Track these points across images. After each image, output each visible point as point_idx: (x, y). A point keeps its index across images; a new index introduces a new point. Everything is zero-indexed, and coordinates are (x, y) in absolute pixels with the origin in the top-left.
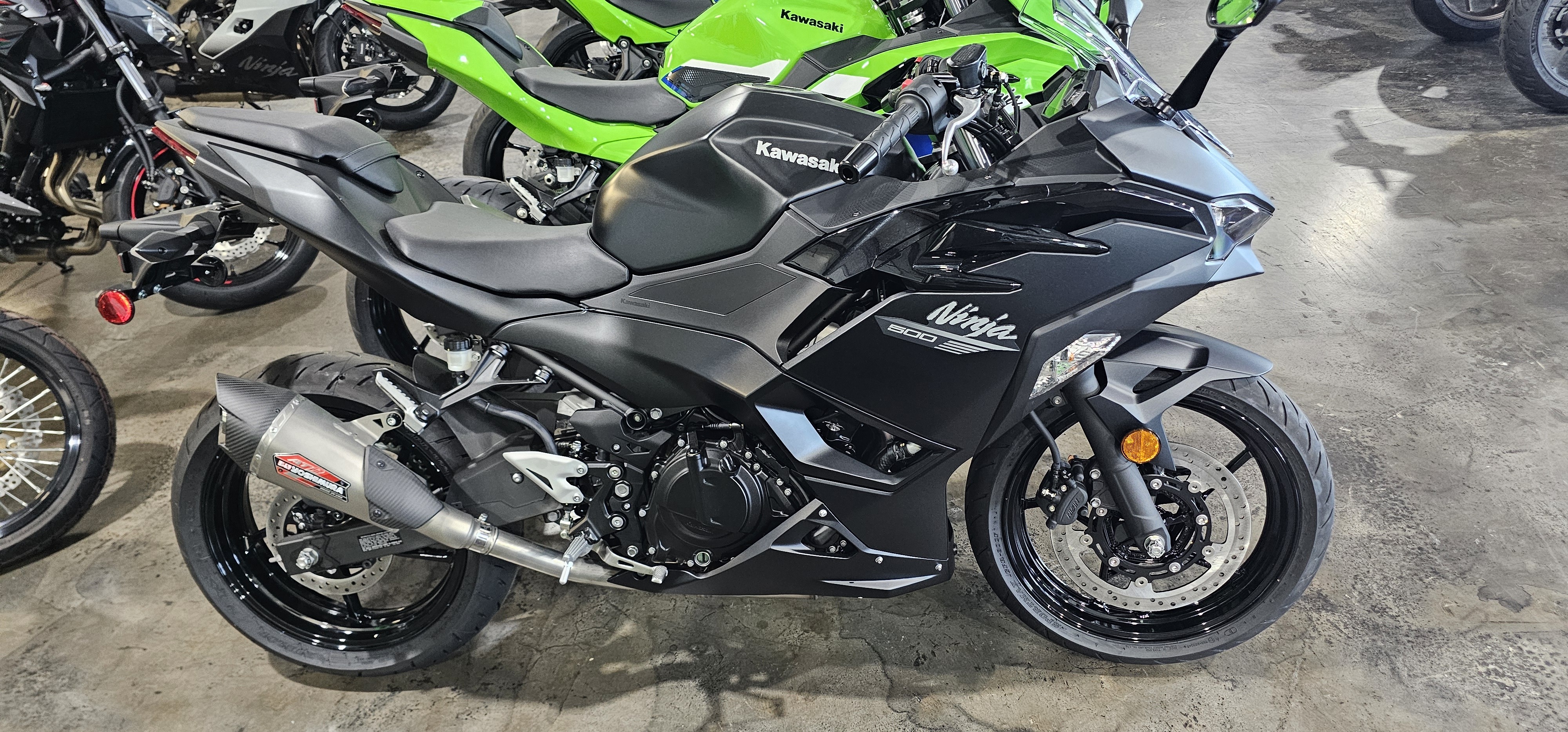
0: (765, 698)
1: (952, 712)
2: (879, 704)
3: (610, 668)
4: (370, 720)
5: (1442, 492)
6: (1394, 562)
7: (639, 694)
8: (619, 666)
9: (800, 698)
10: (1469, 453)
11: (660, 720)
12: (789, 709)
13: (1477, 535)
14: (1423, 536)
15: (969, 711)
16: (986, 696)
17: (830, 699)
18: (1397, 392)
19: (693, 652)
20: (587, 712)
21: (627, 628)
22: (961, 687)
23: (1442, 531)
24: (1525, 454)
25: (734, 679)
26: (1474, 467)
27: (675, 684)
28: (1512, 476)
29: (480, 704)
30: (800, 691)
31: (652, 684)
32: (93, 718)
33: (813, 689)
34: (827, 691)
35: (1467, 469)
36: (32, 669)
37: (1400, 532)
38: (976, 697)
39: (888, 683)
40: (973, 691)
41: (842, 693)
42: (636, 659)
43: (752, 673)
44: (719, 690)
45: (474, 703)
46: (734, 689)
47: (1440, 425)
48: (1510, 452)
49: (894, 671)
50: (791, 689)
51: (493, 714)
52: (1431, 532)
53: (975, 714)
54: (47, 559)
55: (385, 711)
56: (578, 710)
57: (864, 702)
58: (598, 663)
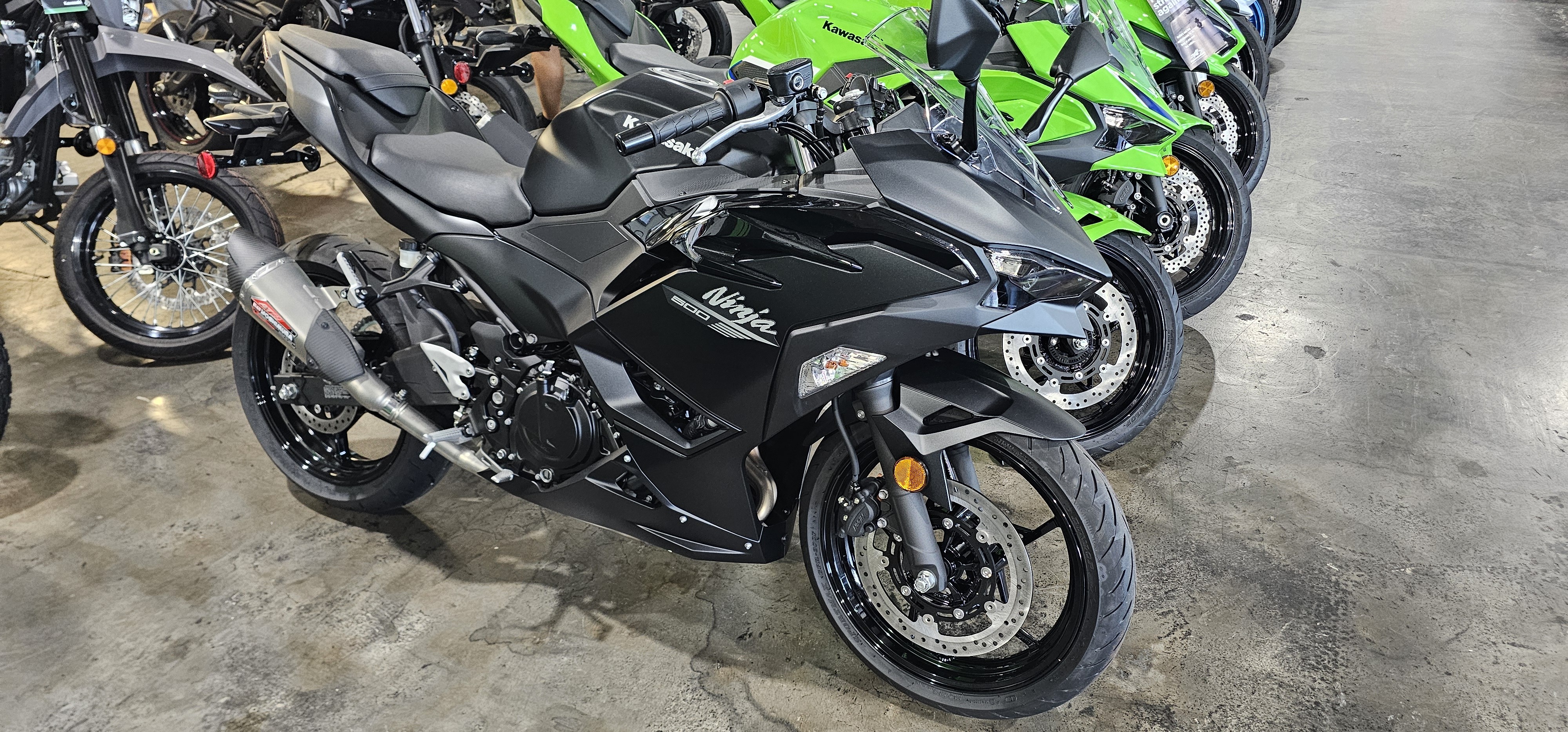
0: (599, 622)
1: (738, 686)
2: (686, 658)
3: (503, 559)
4: (319, 539)
5: (1391, 658)
6: (1277, 706)
7: (510, 585)
8: (512, 560)
9: (627, 631)
10: (1460, 630)
11: (510, 610)
12: (611, 637)
13: (1394, 712)
14: (1331, 693)
15: (752, 691)
16: (777, 684)
17: (649, 641)
18: (1427, 548)
19: (573, 567)
20: (463, 585)
21: (540, 533)
22: (761, 670)
23: (1357, 694)
24: (1530, 651)
25: (588, 599)
26: (1454, 645)
27: (541, 587)
28: (1492, 669)
29: (397, 554)
30: (630, 627)
31: (525, 581)
32: (161, 479)
33: (641, 628)
34: (651, 634)
35: (1443, 647)
36: (149, 434)
37: (1309, 681)
38: (768, 682)
39: (705, 645)
40: (770, 676)
41: (661, 640)
42: (527, 558)
43: (604, 599)
44: (570, 604)
45: (395, 552)
46: (583, 607)
47: (1451, 594)
48: (1513, 644)
49: (717, 636)
50: (625, 622)
51: (400, 564)
52: (1345, 692)
53: (755, 696)
54: (208, 363)
55: (334, 536)
56: (459, 582)
57: (674, 653)
58: (498, 553)
